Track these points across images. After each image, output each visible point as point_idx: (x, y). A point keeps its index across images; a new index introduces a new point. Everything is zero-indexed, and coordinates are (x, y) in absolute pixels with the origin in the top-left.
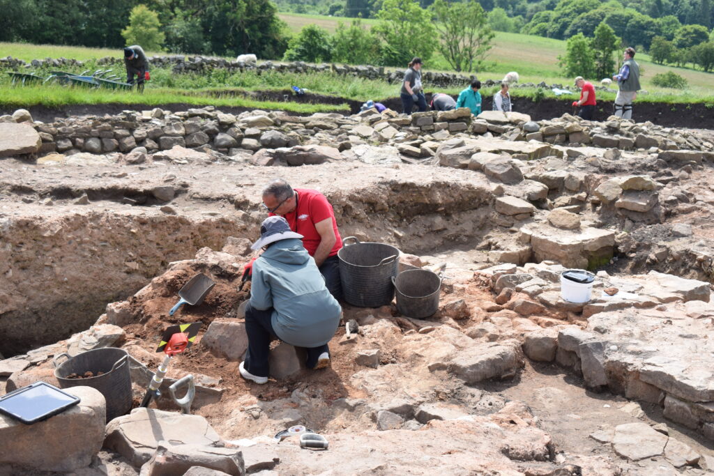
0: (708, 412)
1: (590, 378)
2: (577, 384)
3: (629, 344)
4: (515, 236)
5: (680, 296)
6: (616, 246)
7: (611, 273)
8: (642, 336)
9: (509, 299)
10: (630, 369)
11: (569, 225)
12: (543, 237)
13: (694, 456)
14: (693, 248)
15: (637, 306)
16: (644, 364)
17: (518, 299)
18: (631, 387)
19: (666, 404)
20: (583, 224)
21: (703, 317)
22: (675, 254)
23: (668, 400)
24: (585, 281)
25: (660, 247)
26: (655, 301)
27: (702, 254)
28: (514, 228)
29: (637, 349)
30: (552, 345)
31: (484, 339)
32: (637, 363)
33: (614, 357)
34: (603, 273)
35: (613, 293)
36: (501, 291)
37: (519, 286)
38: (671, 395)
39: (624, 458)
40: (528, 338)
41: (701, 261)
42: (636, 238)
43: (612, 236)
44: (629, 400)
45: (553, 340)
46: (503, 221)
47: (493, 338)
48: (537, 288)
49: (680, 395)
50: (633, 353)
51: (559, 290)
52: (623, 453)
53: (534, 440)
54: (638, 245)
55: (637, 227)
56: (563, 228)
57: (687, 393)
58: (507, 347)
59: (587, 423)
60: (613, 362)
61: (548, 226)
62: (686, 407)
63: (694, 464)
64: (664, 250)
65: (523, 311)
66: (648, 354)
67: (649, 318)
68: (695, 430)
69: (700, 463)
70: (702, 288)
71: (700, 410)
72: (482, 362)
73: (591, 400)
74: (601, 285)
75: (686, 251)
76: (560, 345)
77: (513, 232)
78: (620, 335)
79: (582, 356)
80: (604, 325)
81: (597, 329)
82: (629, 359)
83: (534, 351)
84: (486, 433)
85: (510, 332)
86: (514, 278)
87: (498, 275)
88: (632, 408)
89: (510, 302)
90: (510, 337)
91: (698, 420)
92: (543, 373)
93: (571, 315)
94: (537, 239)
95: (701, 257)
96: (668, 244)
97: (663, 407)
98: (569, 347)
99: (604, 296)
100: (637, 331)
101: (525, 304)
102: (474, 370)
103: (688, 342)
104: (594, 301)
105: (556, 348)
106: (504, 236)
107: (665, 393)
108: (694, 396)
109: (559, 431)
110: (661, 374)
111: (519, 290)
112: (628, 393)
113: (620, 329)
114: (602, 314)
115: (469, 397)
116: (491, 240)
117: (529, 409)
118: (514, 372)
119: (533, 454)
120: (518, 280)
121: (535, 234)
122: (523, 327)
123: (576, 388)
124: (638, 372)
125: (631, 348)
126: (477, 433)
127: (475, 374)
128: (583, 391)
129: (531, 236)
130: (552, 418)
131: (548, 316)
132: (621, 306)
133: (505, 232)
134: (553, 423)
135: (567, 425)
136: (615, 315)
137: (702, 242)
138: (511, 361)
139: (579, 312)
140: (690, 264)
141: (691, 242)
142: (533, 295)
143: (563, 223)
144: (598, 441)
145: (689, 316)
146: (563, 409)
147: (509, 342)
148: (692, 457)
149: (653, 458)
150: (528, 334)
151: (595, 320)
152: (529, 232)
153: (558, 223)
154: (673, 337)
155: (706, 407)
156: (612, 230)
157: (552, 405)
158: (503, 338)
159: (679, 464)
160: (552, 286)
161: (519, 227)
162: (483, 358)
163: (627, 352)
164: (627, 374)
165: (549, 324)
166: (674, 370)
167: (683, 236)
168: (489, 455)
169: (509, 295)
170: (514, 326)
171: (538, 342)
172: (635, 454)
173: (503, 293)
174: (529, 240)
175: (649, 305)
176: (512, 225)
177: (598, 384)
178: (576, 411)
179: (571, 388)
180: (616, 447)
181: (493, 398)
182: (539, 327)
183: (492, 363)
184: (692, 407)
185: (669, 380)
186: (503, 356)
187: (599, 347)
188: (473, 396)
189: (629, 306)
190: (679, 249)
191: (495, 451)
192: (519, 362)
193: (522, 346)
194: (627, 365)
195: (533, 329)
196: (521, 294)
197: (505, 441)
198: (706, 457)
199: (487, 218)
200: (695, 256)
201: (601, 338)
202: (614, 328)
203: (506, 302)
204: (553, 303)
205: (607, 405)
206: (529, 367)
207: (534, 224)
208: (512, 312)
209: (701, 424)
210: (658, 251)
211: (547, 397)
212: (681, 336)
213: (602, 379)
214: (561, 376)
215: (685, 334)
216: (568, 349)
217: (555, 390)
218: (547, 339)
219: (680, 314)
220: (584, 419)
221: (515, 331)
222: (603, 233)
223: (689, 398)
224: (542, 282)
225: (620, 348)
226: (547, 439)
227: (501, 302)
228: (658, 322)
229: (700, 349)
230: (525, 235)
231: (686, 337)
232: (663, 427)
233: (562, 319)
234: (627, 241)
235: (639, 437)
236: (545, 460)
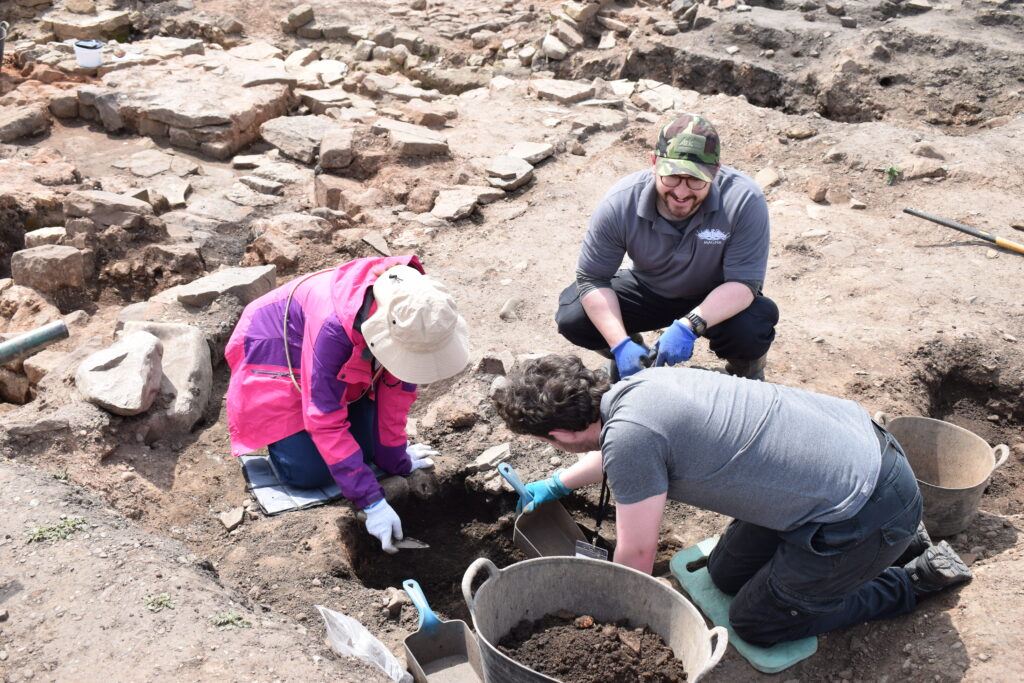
0: (203, 134)
1: (109, 125)
2: (99, 131)
3: (137, 92)
4: (39, 25)
5: (179, 53)
6: (130, 25)
7: (120, 41)
8: (148, 86)
9: (32, 70)
10: (139, 111)
11: (86, 9)
12: (64, 23)
13: (194, 166)
14: (196, 19)
15: (143, 63)
16: (149, 106)
17: (39, 69)
18: (143, 126)
19: (170, 134)
20: (98, 8)
21: (197, 66)
22: (181, 25)
23: (172, 130)
24: (95, 47)
25: (168, 21)
26: (157, 58)
27: (203, 23)
28: (36, 18)
29: (143, 95)
30: (73, 103)
31: (13, 105)
32: (144, 106)
33: (126, 104)
34: (114, 42)
35: (122, 55)
36: (24, 65)
37: (39, 59)
38: (174, 127)
39: (139, 176)
40: (52, 100)
41: (203, 29)
42: (147, 16)
43: (126, 16)
44: (143, 136)
45: (74, 98)
46: (25, 13)
47: (21, 103)
48: (54, 59)
49: (180, 124)
50: (140, 98)
51: (74, 59)
52: (139, 173)
53: (61, 170)
54: (150, 22)
55: (147, 6)
56: (81, 13)
57: (185, 123)
58: (34, 108)
59: (109, 158)
60: (124, 108)
61: (67, 12)
62: (186, 133)
63: (195, 172)
64: (172, 23)
65: (46, 79)
66: (153, 97)
67: (153, 71)
68: (196, 150)
69: (199, 171)
70: (197, 45)
71: (196, 133)
72: (14, 122)
73: (112, 141)
74: (112, 51)
75: (190, 22)
76: (80, 102)
77: (36, 22)
78: (130, 87)
79: (99, 107)
80: (116, 80)
81: (109, 85)
82: (137, 104)
83: (59, 109)
84: (21, 169)
85: (36, 97)
86: (34, 53)
87: (19, 52)
88: (146, 141)
89: (33, 73)
90: (37, 101)
91: (196, 141)
92: (71, 127)
93: (88, 78)
94: (58, 25)
95: (202, 25)
96: (174, 18)
97: (169, 137)
98: (88, 102)
99: (114, 58)
100: (143, 82)
101: (46, 73)
102: (8, 130)
103: (184, 85)
104: (106, 64)
105: (78, 105)
106: (29, 26)
107: (169, 126)
108: (190, 123)
109: (87, 166)
110: (163, 111)
111: (40, 62)
112: (141, 131)
113: (129, 83)
114: (113, 73)
115: (7, 152)
116: (17, 31)
117: (57, 152)
118: (43, 128)
119: (62, 180)
120: (38, 54)
121: (55, 21)
122: (47, 91)
123: (99, 135)
124: (145, 113)
125: (138, 95)
126: (12, 171)
127: (9, 133)
128: (105, 136)
129: (52, 23)
130: (80, 158)
131: (68, 80)
132: (129, 65)
133: (29, 23)
134: (81, 161)
135: (92, 162)
136: (125, 72)
137: (203, 13)
138: (39, 119)
139: (94, 74)
140: (195, 32)
141: (194, 14)
142: (52, 65)
143: (80, 9)
144: (119, 168)
145: (186, 67)
146: (89, 151)
147: (36, 104)
148: (192, 168)
149: (162, 173)
150: (52, 97)
151: (107, 78)
152: (50, 20)
153: (76, 9)
154: (172, 83)
155: (201, 131)
156: (126, 11)
157: (80, 149)
158: (30, 102)
159: (182, 174)
160: (69, 56)
161: (40, 17)
162: (14, 119)
163: (135, 99)
164: (138, 116)
165: (69, 87)
166: (173, 106)
167: (187, 10)
168: (23, 184)
169: (31, 68)
170: (39, 92)
171: (62, 101)
172: (149, 172)
173: (26, 67)
174: (52, 27)
175: (153, 62)
176: (34, 16)
177: (116, 128)
178: (99, 150)
179: (95, 135)
180: (134, 170)
181: (28, 150)
182: (61, 90)
183: (23, 122)
184: (190, 133)
185: (170, 114)
186: (32, 116)
187: (112, 97)
188: (10, 151)
189: (135, 64)
190: (184, 21)
191: (29, 181)
192: (48, 120)
193: (49, 107)
194: (136, 108)
195: (55, 92)
196: (42, 66)
197: (36, 174)
198: (203, 166)
199: (10, 11)
200: (198, 25)
201: (112, 91)
202: (123, 83)
203: (29, 74)
204: (71, 69)
205: (125, 143)
206: (57, 124)
207: (54, 13)
208: (36, 81)
209: (199, 144)
210: (167, 25)
211: (74, 144)
212: (179, 81)
213: (119, 124)
214: (86, 128)
215: (181, 79)
216: (87, 103)
217: (81, 138)
218: (68, 98)
219: (179, 66)
220: (107, 155)
221: (41, 96)
222: (118, 14)
223: (187, 126)
224: (59, 53)
225: (130, 96)
226: (73, 168)
227: (26, 74)
228: (160, 73)
229: (194, 89)
230: (47, 23)
231: (183, 82)
232: (170, 150)
233: (81, 82)
234: (140, 19)
235: (151, 160)
236: (73, 183)
